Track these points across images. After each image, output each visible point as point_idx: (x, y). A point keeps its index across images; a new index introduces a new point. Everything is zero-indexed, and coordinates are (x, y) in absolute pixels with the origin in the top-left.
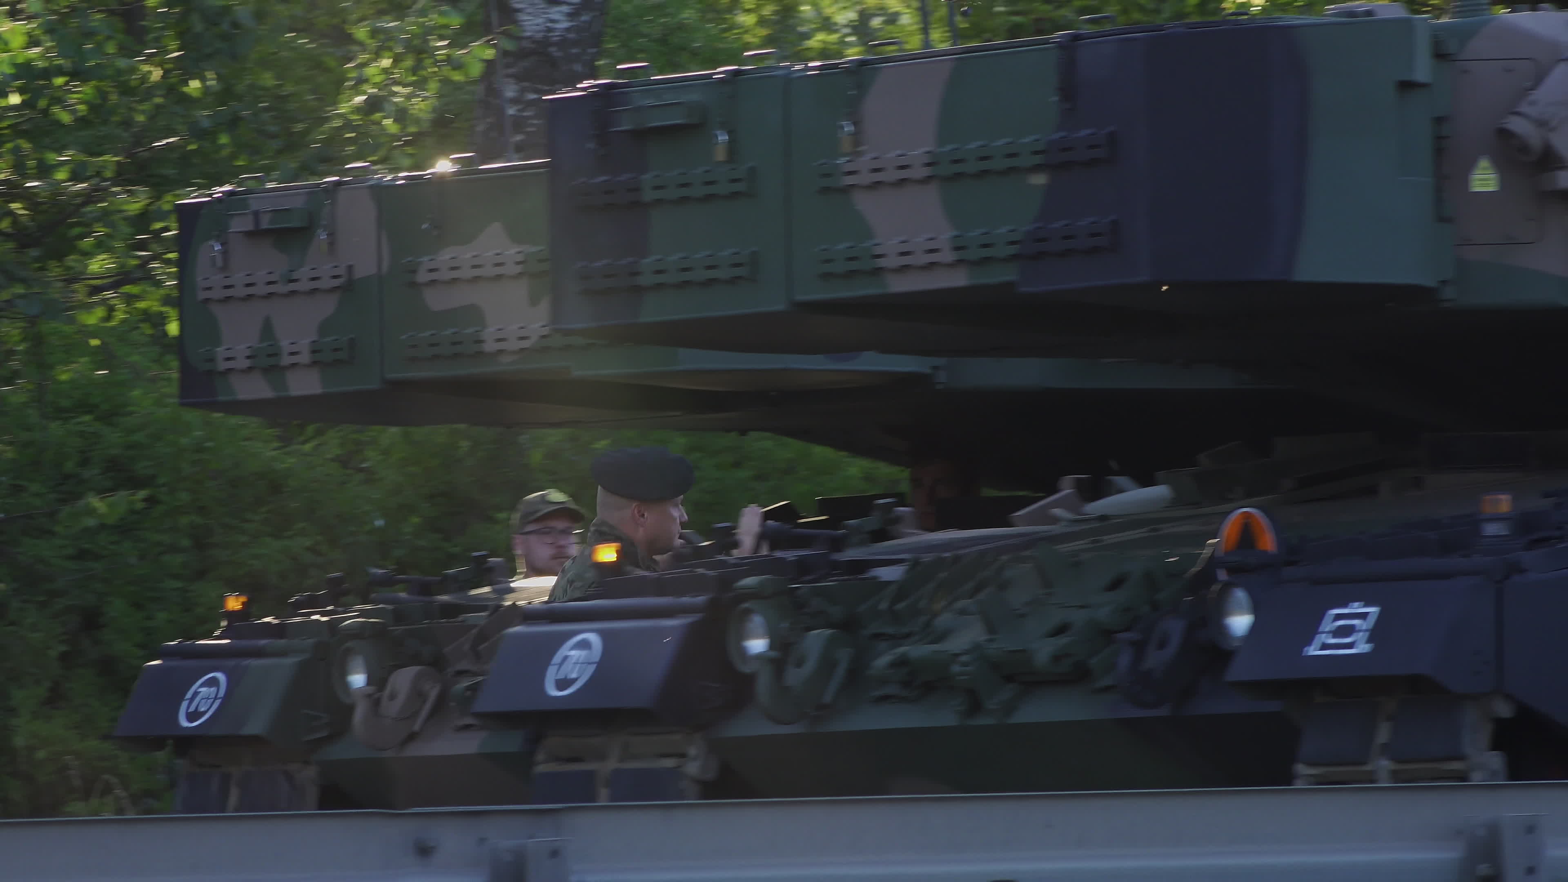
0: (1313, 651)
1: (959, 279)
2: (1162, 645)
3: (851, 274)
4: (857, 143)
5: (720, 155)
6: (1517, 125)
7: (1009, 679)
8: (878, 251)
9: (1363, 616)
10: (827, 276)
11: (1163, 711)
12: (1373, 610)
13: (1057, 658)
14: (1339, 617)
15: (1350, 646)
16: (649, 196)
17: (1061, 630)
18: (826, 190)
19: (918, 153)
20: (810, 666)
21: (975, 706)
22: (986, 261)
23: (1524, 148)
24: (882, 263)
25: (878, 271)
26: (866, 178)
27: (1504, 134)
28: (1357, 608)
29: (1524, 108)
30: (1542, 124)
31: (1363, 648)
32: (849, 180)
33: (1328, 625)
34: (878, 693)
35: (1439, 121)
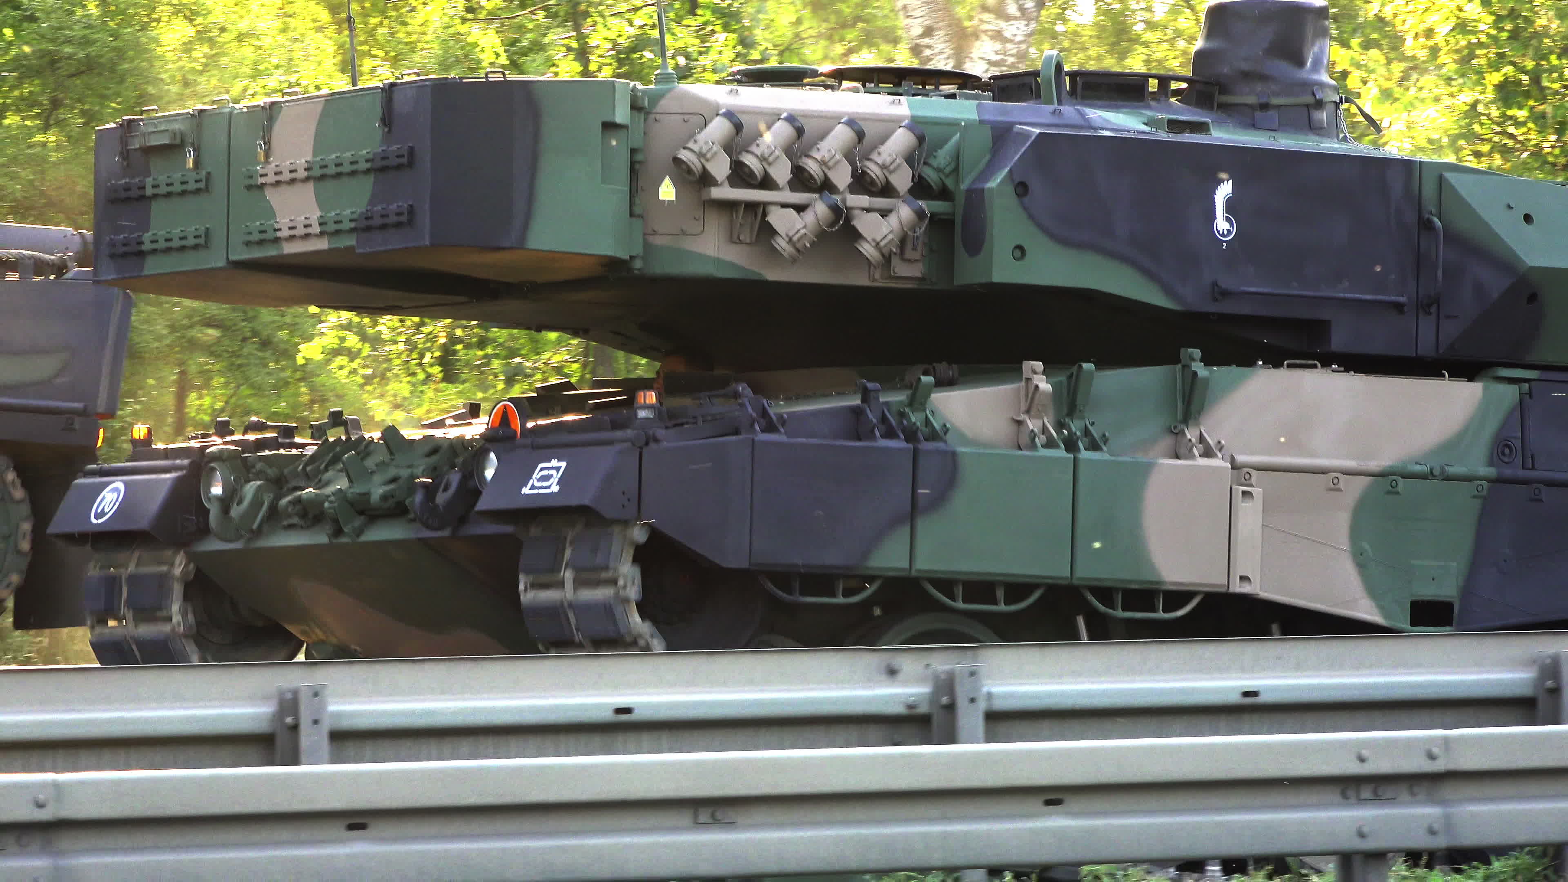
0: (526, 490)
1: (323, 245)
2: (446, 489)
3: (261, 242)
4: (267, 155)
5: (190, 164)
6: (684, 155)
7: (361, 513)
8: (277, 226)
9: (558, 469)
10: (248, 244)
11: (446, 533)
12: (563, 464)
13: (384, 498)
14: (542, 469)
15: (549, 487)
16: (149, 191)
17: (394, 480)
18: (249, 187)
19: (301, 162)
20: (246, 503)
21: (338, 532)
22: (337, 232)
23: (689, 171)
24: (279, 234)
25: (277, 240)
26: (271, 178)
27: (677, 161)
28: (554, 463)
29: (691, 145)
30: (701, 155)
31: (555, 488)
32: (261, 180)
33: (537, 475)
34: (285, 523)
35: (633, 151)
